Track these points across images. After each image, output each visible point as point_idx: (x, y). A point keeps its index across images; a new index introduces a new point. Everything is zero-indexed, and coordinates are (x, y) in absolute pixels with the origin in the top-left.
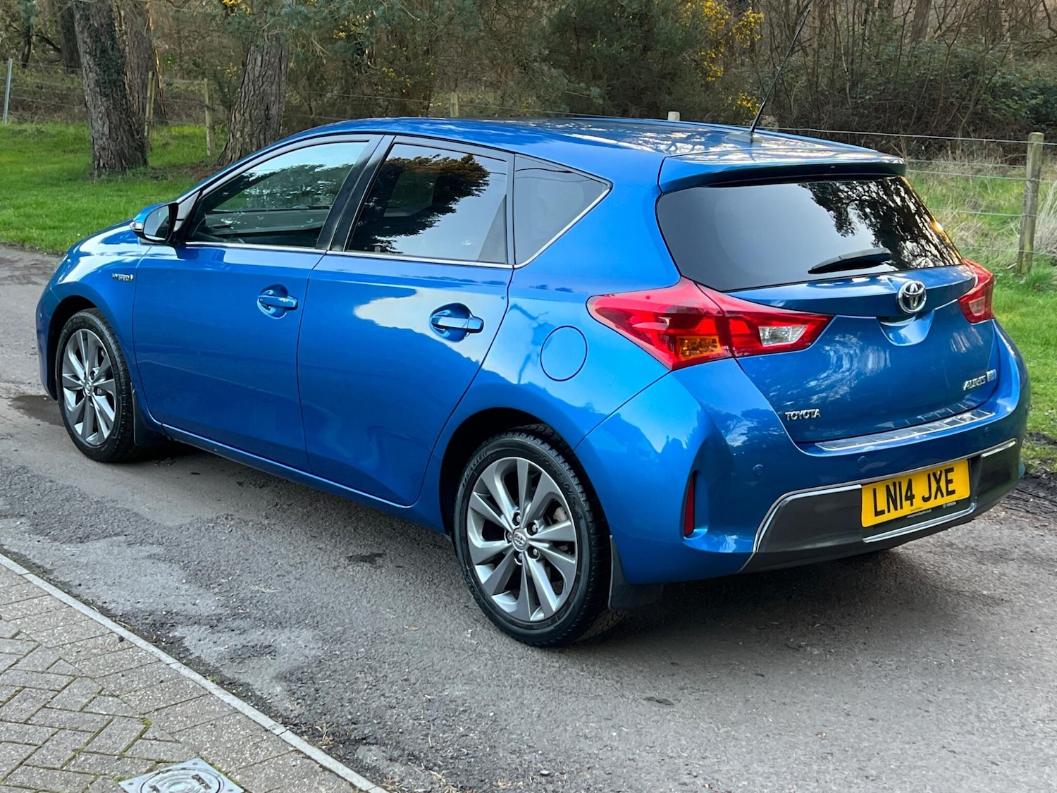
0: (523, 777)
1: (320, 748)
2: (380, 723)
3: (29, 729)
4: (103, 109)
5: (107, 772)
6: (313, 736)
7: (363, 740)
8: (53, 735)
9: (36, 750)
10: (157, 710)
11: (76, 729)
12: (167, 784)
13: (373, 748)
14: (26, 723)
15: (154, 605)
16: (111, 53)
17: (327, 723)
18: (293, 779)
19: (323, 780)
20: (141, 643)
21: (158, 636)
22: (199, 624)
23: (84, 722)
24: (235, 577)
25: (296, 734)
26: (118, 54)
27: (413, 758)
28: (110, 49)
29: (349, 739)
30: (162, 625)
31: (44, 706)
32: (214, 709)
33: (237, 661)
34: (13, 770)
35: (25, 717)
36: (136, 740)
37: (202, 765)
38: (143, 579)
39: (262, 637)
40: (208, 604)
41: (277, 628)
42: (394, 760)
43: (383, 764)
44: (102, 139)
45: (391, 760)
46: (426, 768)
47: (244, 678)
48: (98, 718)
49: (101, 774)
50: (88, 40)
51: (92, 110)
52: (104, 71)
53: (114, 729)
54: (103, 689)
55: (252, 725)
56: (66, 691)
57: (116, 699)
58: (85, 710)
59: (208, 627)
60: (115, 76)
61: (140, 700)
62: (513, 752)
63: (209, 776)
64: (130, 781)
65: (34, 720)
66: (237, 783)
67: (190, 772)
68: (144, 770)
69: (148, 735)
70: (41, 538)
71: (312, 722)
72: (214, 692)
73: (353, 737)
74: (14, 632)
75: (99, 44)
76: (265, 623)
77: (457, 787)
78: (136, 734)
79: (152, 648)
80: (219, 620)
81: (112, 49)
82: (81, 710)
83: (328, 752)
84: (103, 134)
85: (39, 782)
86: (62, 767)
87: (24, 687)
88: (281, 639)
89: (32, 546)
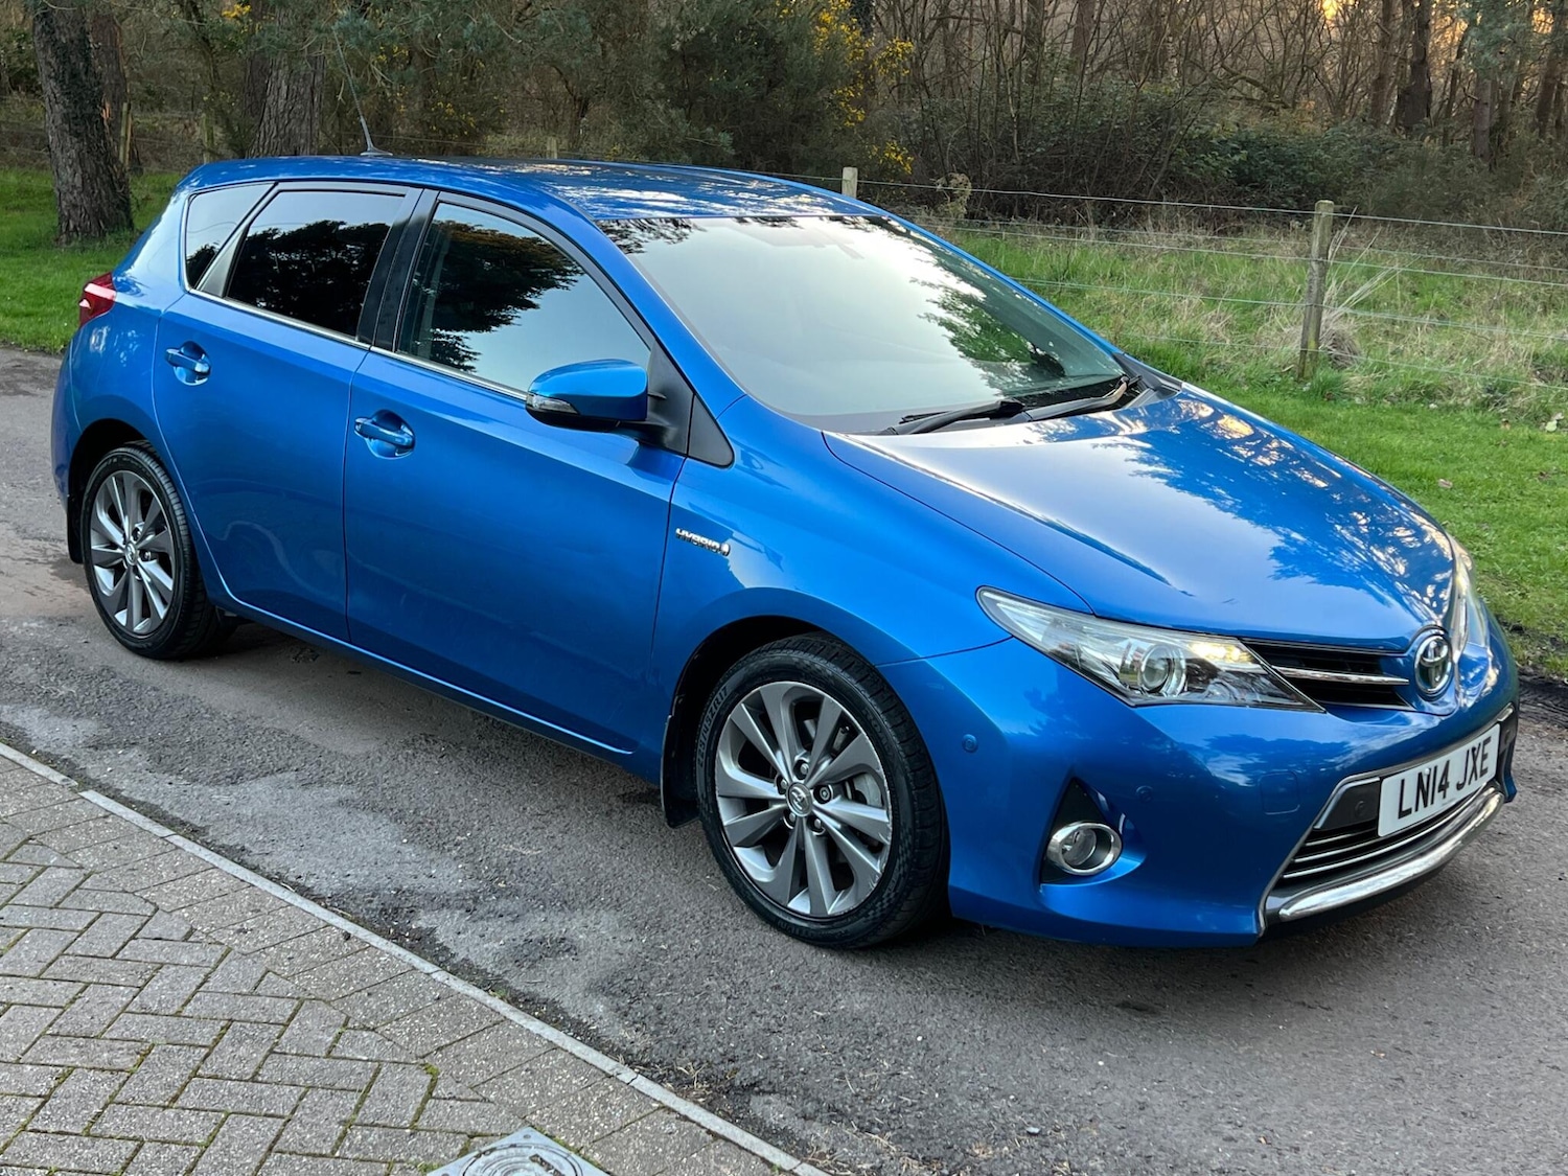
0: (1005, 1138)
1: (696, 1103)
2: (768, 1058)
3: (262, 1091)
4: (73, 153)
5: (403, 1156)
6: (682, 1085)
7: (752, 1087)
8: (301, 1099)
9: (285, 1125)
10: (439, 1049)
11: (331, 1087)
12: (498, 1173)
13: (772, 1098)
14: (254, 1078)
15: (373, 879)
17: (693, 1061)
18: (675, 1155)
19: (722, 1155)
20: (376, 941)
21: (395, 929)
22: (449, 907)
23: (340, 1075)
24: (474, 832)
25: (652, 1079)
27: (836, 1114)
29: (732, 1086)
30: (396, 910)
31: (271, 1051)
33: (526, 965)
34: (262, 1161)
35: (249, 1070)
36: (425, 1101)
37: (536, 1137)
38: (343, 839)
39: (546, 926)
40: (450, 876)
41: (562, 910)
42: (810, 1119)
43: (797, 1126)
44: (72, 193)
45: (805, 1118)
46: (861, 1129)
47: (546, 992)
48: (358, 1067)
49: (395, 1161)
51: (58, 154)
53: (389, 1080)
54: (348, 1018)
55: (585, 1067)
56: (295, 1025)
57: (373, 1035)
58: (334, 1053)
59: (463, 911)
61: (409, 1034)
62: (974, 1099)
63: (555, 1157)
64: (443, 1169)
65: (265, 1073)
66: (599, 1166)
67: (525, 1150)
68: (456, 1150)
69: (440, 1091)
70: (172, 779)
71: (669, 1059)
72: (512, 1015)
73: (738, 1083)
74: (185, 930)
76: (544, 903)
77: (916, 1158)
78: (422, 1091)
79: (394, 949)
80: (476, 900)
82: (329, 1053)
83: (710, 1107)
84: (74, 187)
86: (333, 1152)
87: (231, 1021)
88: (576, 927)
89: (163, 790)
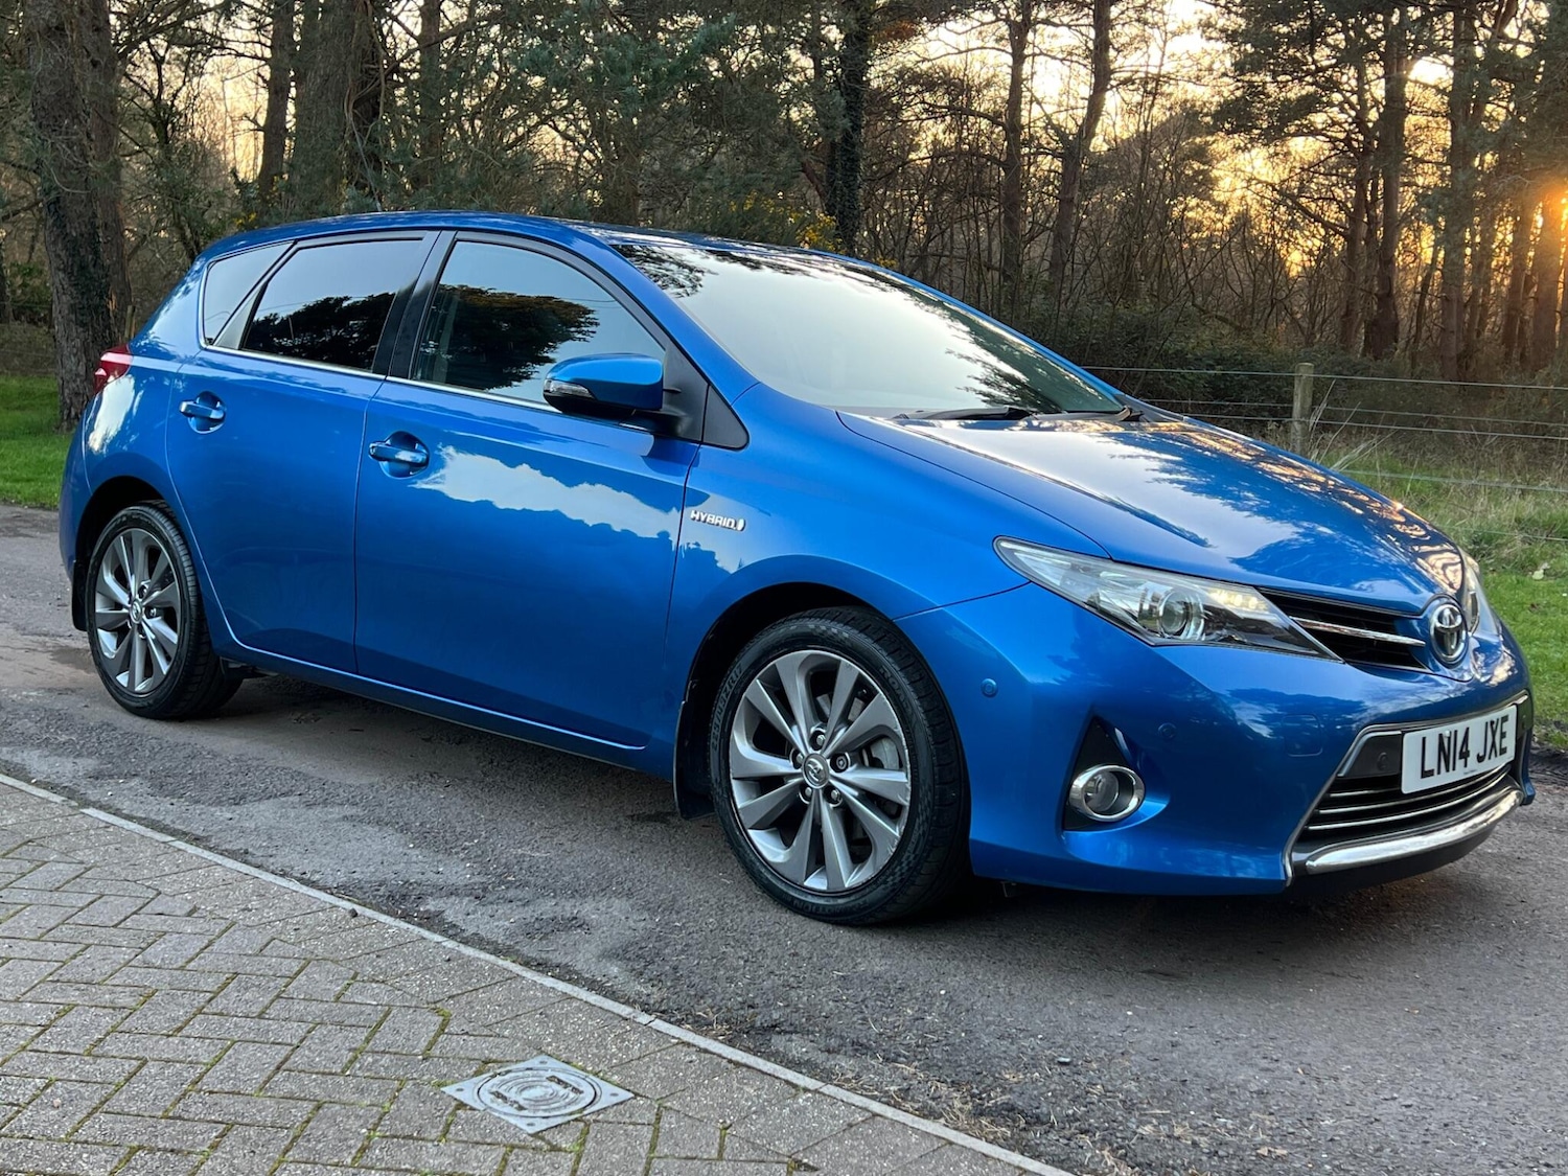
0: (1035, 1067)
1: (716, 1040)
2: (788, 1006)
3: (269, 1025)
4: (78, 342)
5: (415, 1076)
6: (701, 1026)
7: (773, 1028)
8: (309, 1032)
9: (293, 1050)
10: (451, 997)
11: (340, 1023)
12: (514, 1089)
13: (794, 1037)
14: (260, 1016)
15: (379, 874)
16: (92, 270)
17: (712, 1008)
18: (697, 1078)
19: (744, 1078)
20: (383, 918)
21: (403, 911)
22: (457, 895)
23: (350, 1015)
24: (482, 840)
25: (671, 1023)
26: (101, 272)
27: (860, 1048)
28: (91, 266)
29: (752, 1027)
30: (404, 897)
31: (278, 997)
32: (535, 995)
33: (537, 937)
34: (270, 1078)
35: (256, 1009)
36: (437, 1035)
37: (552, 1063)
38: (347, 845)
39: (557, 908)
40: (459, 872)
41: (573, 897)
42: (834, 1052)
43: (821, 1057)
44: (75, 381)
45: (829, 1051)
46: (887, 1060)
47: (557, 958)
48: (368, 1010)
49: (408, 1079)
50: (63, 254)
51: (64, 343)
53: (399, 1019)
54: (356, 974)
55: (600, 1012)
56: (302, 978)
57: (383, 986)
58: (342, 999)
59: (472, 898)
60: (97, 300)
61: (420, 985)
62: (1001, 1038)
63: (573, 1078)
64: (457, 1086)
65: (272, 1012)
66: (618, 1085)
67: (542, 1072)
68: (471, 1072)
69: (453, 1027)
70: (174, 801)
71: (687, 1007)
72: (524, 974)
73: (758, 1024)
74: (188, 908)
75: (77, 259)
76: (554, 891)
77: (945, 1082)
78: (434, 1028)
79: (404, 925)
80: (485, 890)
81: (94, 266)
82: (337, 999)
83: (730, 1043)
84: (77, 375)
85: (317, 1091)
86: (343, 1072)
87: (237, 974)
88: (588, 909)
89: (165, 809)
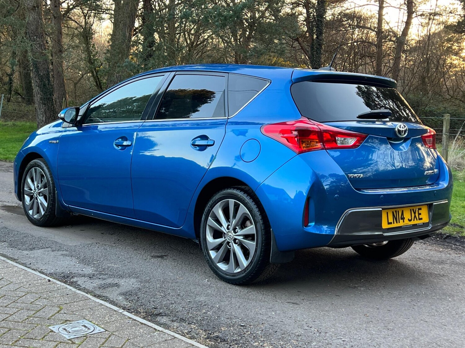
0: (233, 326)
1: (140, 317)
2: (167, 309)
3: (7, 309)
4: (43, 110)
5: (43, 323)
6: (137, 313)
7: (159, 314)
8: (18, 311)
9: (10, 316)
10: (65, 304)
11: (28, 309)
12: (70, 328)
13: (164, 317)
15: (64, 270)
17: (143, 308)
18: (128, 327)
19: (142, 327)
20: (58, 282)
21: (66, 280)
22: (84, 277)
23: (33, 307)
24: (100, 262)
25: (129, 312)
27: (182, 320)
29: (153, 314)
30: (68, 277)
31: (14, 302)
32: (92, 304)
33: (102, 288)
35: (5, 305)
36: (56, 314)
37: (86, 322)
38: (59, 262)
39: (113, 281)
40: (89, 270)
41: (120, 278)
42: (174, 321)
43: (169, 323)
45: (172, 321)
46: (189, 324)
47: (105, 294)
48: (39, 306)
49: (40, 324)
52: (44, 94)
53: (46, 310)
54: (41, 297)
55: (109, 309)
56: (24, 297)
57: (47, 300)
58: (33, 303)
59: (88, 278)
60: (49, 96)
61: (58, 301)
62: (228, 319)
63: (89, 326)
64: (54, 326)
65: (10, 306)
66: (101, 328)
67: (81, 324)
68: (60, 323)
69: (62, 312)
70: (13, 249)
71: (136, 308)
72: (92, 298)
73: (155, 313)
75: (42, 82)
76: (115, 276)
77: (203, 330)
78: (56, 311)
79: (63, 284)
80: (93, 275)
82: (31, 303)
83: (144, 318)
84: (42, 121)
85: (11, 326)
86: (22, 322)
87: (5, 296)
88: (122, 281)
